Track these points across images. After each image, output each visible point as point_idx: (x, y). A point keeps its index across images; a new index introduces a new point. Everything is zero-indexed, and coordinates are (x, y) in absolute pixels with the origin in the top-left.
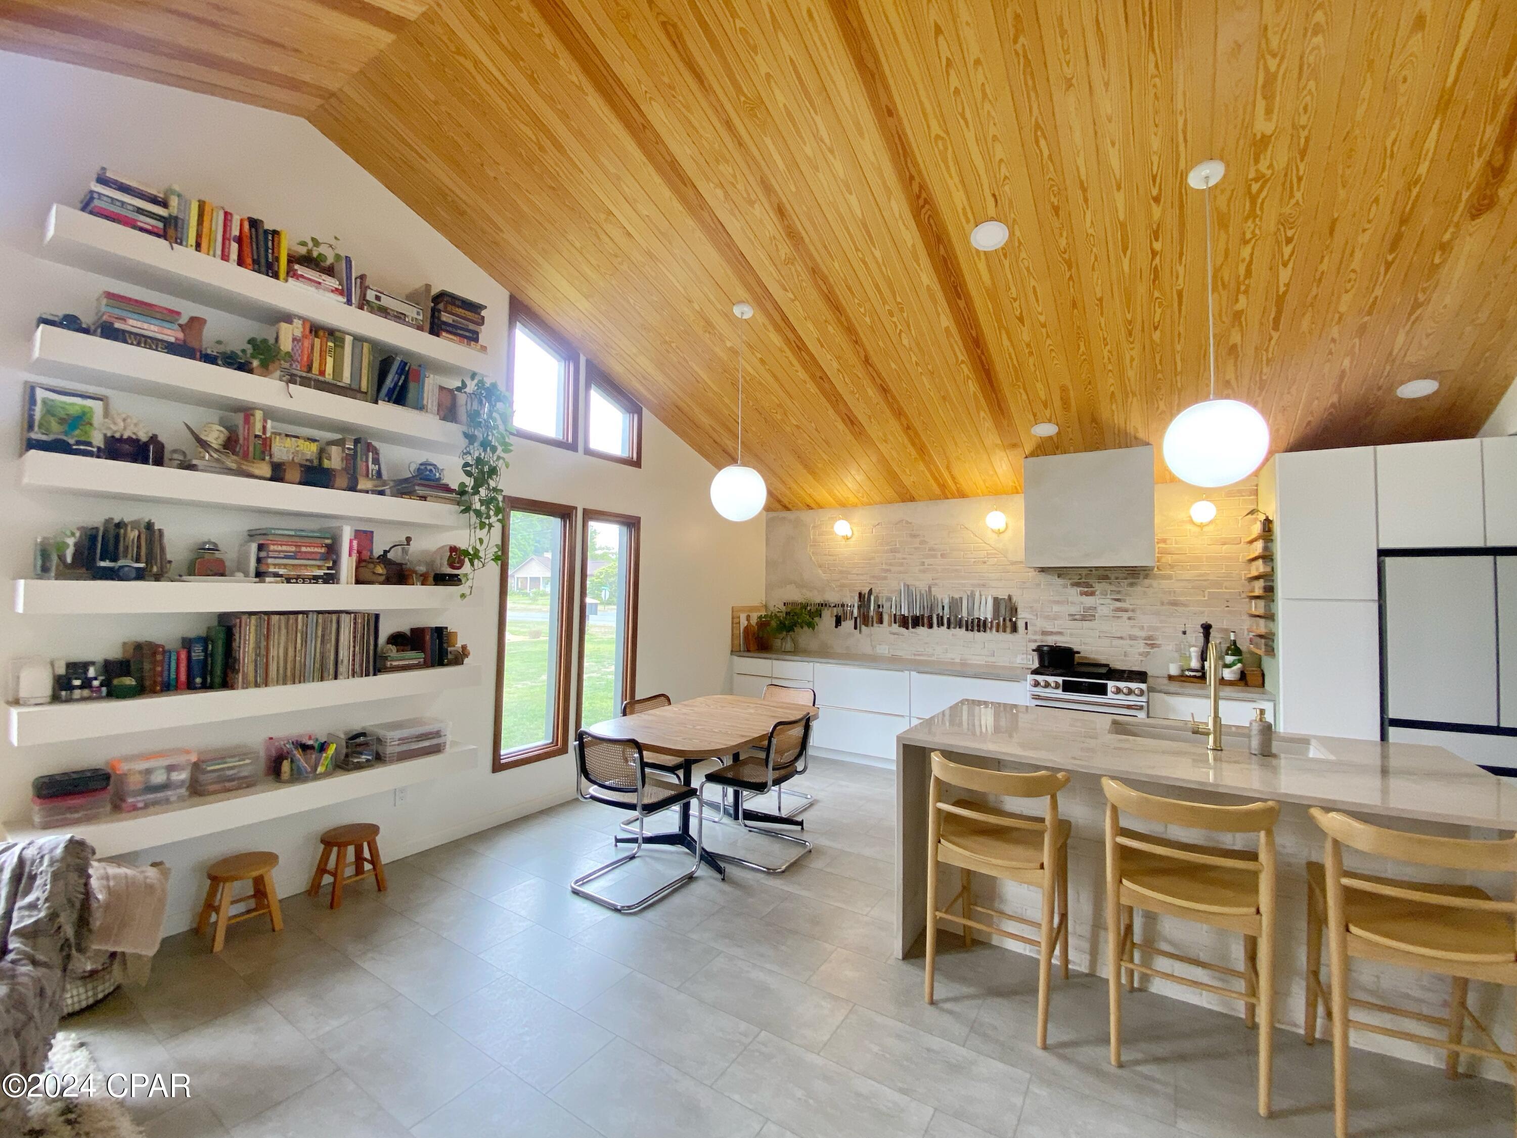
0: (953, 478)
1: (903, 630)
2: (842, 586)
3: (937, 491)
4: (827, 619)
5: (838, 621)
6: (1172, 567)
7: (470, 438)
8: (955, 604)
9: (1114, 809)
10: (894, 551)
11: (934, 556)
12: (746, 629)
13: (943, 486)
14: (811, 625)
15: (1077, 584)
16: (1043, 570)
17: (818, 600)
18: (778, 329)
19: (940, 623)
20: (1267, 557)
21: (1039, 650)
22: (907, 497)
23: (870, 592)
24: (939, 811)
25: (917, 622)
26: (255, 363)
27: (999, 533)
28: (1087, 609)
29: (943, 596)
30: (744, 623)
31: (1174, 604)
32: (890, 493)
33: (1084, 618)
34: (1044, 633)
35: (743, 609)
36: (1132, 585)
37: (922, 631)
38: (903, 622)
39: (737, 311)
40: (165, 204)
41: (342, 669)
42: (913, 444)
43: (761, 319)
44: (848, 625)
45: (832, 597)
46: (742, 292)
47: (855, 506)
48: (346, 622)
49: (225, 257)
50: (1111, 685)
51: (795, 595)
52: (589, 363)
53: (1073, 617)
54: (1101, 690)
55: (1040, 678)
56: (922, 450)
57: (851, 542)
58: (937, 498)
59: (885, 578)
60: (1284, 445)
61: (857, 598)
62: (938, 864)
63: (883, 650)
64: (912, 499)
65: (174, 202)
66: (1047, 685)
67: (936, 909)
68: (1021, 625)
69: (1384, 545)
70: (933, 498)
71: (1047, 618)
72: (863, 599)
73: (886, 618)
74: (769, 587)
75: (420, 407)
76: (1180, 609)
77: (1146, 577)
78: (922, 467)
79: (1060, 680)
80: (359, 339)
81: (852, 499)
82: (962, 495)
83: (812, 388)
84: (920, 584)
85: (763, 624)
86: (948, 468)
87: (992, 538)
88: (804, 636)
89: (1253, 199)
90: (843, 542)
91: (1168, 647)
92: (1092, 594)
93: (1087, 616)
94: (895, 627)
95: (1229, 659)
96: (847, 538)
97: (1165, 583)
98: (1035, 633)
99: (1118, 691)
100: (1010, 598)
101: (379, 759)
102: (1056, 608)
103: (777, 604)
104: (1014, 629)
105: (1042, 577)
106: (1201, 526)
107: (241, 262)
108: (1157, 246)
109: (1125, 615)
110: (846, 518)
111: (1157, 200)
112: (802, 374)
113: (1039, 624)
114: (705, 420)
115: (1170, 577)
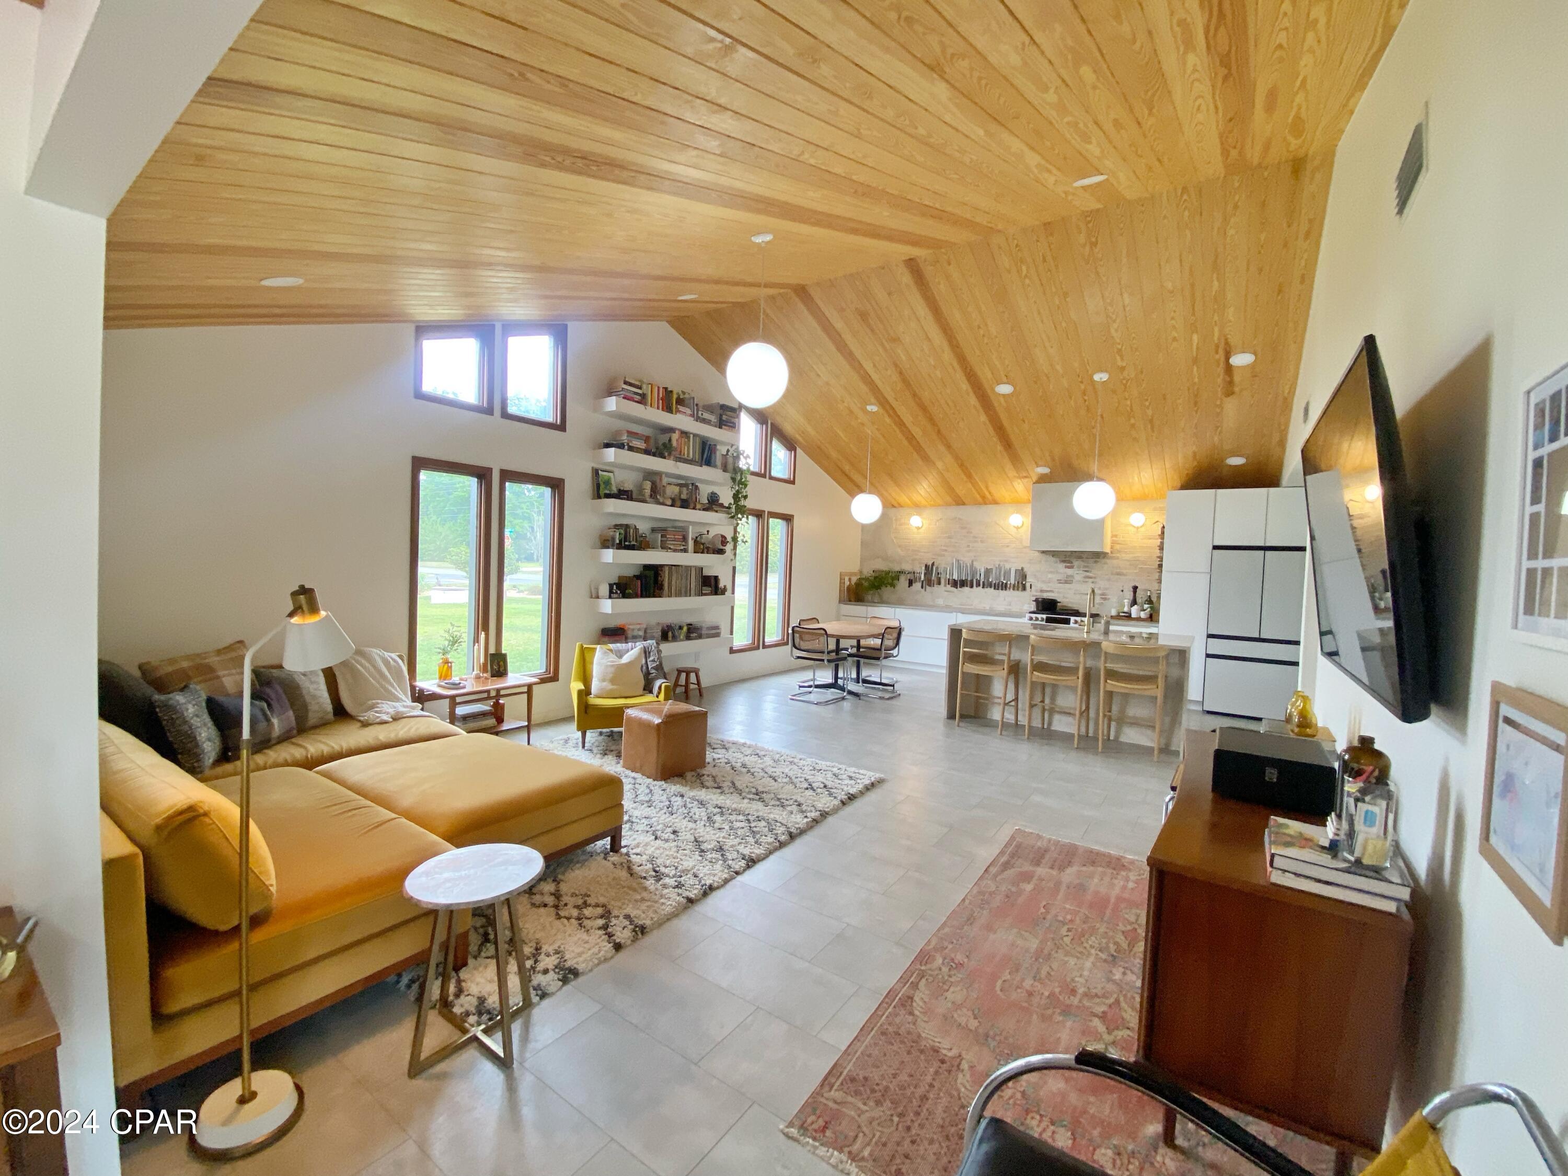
0: (990, 493)
1: (954, 589)
2: (913, 560)
3: (980, 499)
4: (903, 581)
5: (911, 583)
6: (1119, 552)
7: (733, 479)
8: (988, 572)
10: (949, 537)
11: (976, 542)
12: (849, 588)
13: (984, 497)
14: (893, 585)
15: (1064, 561)
16: (1043, 552)
17: (897, 569)
18: (890, 416)
19: (978, 585)
20: (1161, 548)
21: (1036, 601)
22: (959, 502)
23: (933, 564)
24: (964, 652)
25: (963, 584)
26: (666, 454)
27: (1017, 528)
28: (1068, 576)
29: (981, 567)
30: (847, 583)
31: (1118, 574)
32: (948, 499)
33: (1066, 582)
34: (1042, 591)
35: (846, 574)
36: (1096, 562)
37: (966, 589)
38: (955, 584)
39: (869, 408)
40: (640, 388)
41: (693, 592)
42: (965, 474)
43: (881, 411)
44: (917, 586)
45: (907, 567)
46: (873, 400)
47: (925, 507)
48: (693, 570)
49: (658, 408)
50: (1073, 619)
51: (881, 566)
52: (772, 424)
53: (1059, 581)
54: (1067, 622)
55: (1034, 616)
56: (969, 476)
57: (921, 531)
58: (980, 504)
59: (944, 555)
60: (1179, 485)
61: (924, 568)
62: (963, 673)
63: (940, 602)
64: (964, 504)
65: (644, 386)
66: (1037, 619)
67: (962, 690)
68: (1028, 586)
69: (1217, 543)
70: (976, 503)
71: (1043, 582)
72: (928, 569)
73: (943, 581)
74: (863, 560)
75: (715, 466)
76: (1122, 577)
77: (1104, 558)
78: (970, 485)
79: (1044, 616)
80: (695, 435)
81: (924, 502)
82: (995, 502)
83: (905, 443)
84: (966, 559)
85: (859, 584)
86: (987, 488)
87: (1013, 531)
88: (886, 591)
89: (1125, 385)
90: (915, 530)
91: (1114, 600)
92: (1072, 567)
93: (1068, 581)
94: (949, 586)
95: (1146, 606)
96: (918, 528)
97: (1115, 562)
98: (1036, 591)
99: (1076, 622)
100: (1022, 569)
101: (700, 637)
102: (1050, 576)
103: (868, 572)
104: (1024, 589)
105: (1044, 557)
106: (1138, 528)
107: (663, 410)
108: (1086, 398)
109: (1091, 580)
110: (919, 514)
111: (1082, 382)
112: (900, 436)
113: (1038, 585)
114: (834, 454)
115: (1118, 558)
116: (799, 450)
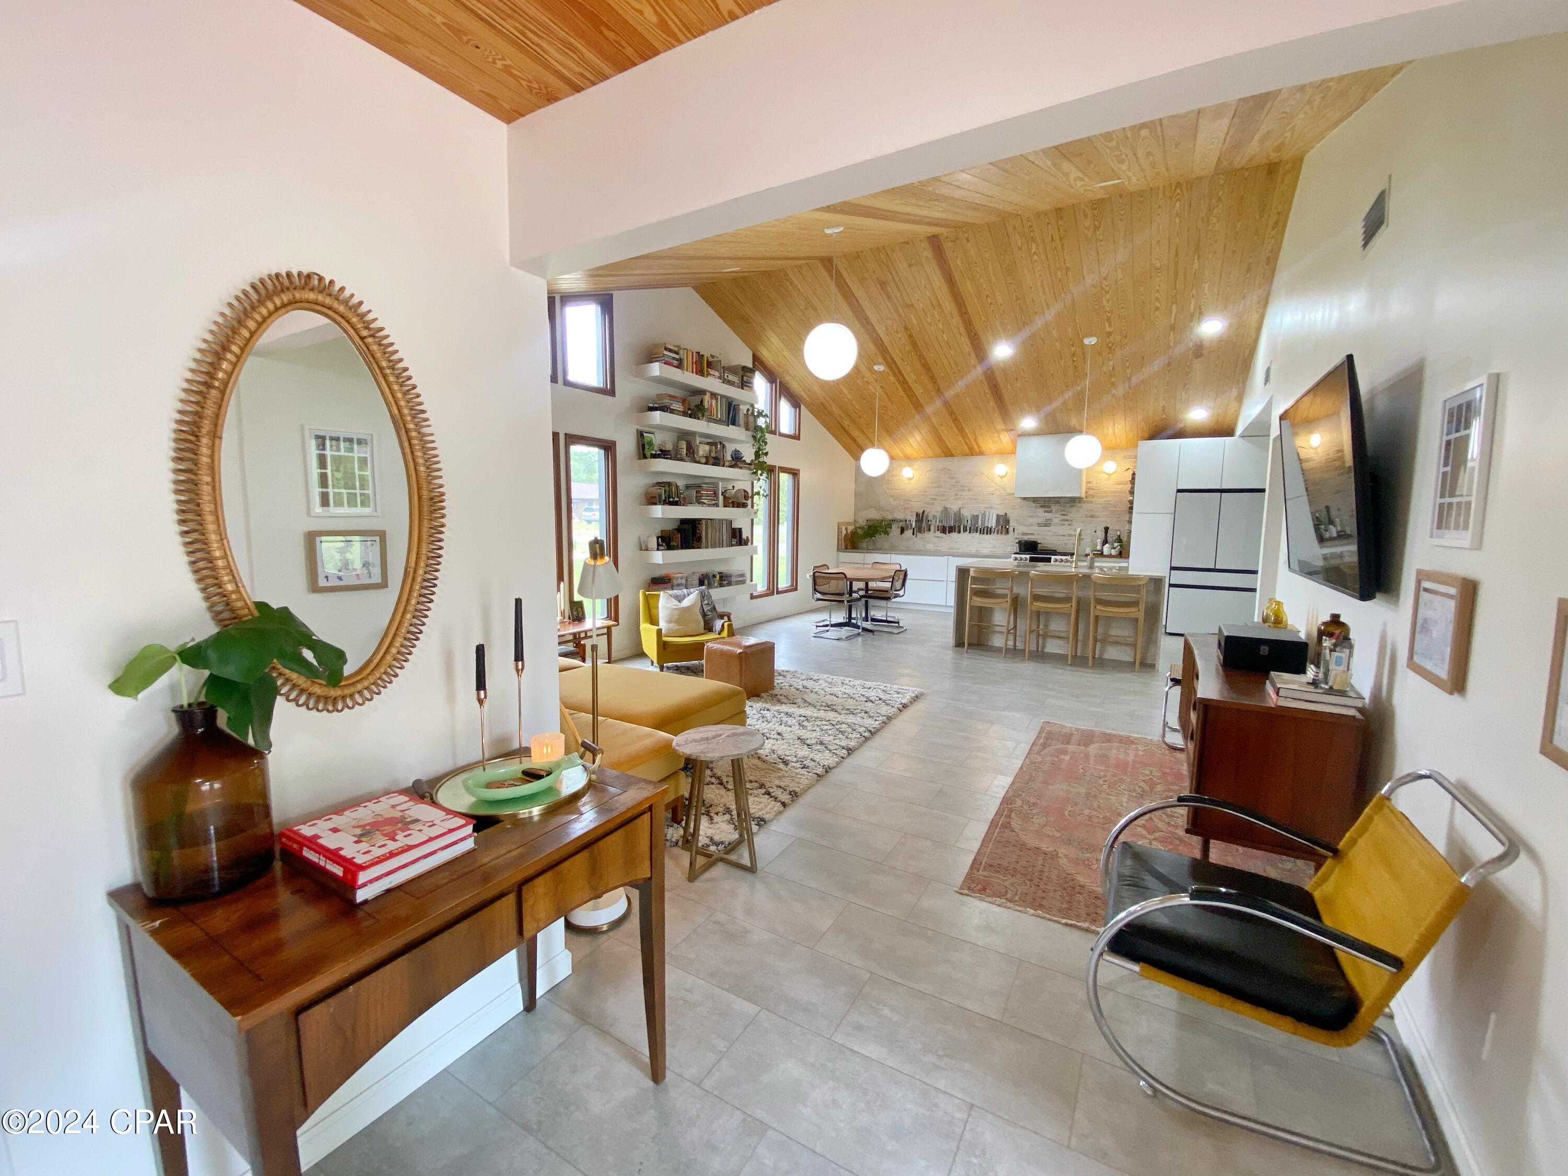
0: (978, 445)
1: (943, 535)
2: (905, 509)
3: (967, 450)
4: (895, 530)
5: (902, 530)
6: (1093, 496)
7: (754, 437)
8: (975, 518)
9: (1032, 580)
10: (938, 487)
11: (963, 490)
12: (846, 536)
13: (971, 449)
14: (887, 533)
15: (1042, 507)
16: (1025, 498)
17: (890, 518)
18: (894, 375)
19: (965, 530)
20: (1132, 492)
21: (1020, 543)
22: (948, 453)
23: (923, 512)
24: (971, 588)
25: (951, 530)
26: (700, 415)
27: (1002, 477)
28: (1047, 520)
29: (967, 513)
30: (844, 532)
31: (1092, 516)
32: (938, 451)
33: (1045, 525)
34: (1024, 534)
35: (843, 524)
36: (1072, 506)
37: (954, 535)
38: (944, 530)
39: (876, 368)
40: (677, 353)
41: (724, 543)
42: (957, 428)
43: (887, 370)
44: (908, 533)
45: (899, 516)
46: (881, 360)
47: (915, 459)
48: (724, 522)
49: (693, 372)
50: (1053, 557)
51: (874, 515)
52: (780, 382)
53: (1039, 525)
54: (1049, 560)
55: (1018, 556)
56: (961, 430)
57: (912, 481)
58: (967, 455)
59: (933, 504)
60: (1147, 436)
61: (915, 516)
62: (971, 607)
63: (930, 547)
64: (952, 455)
65: (681, 352)
66: (1021, 559)
67: (970, 621)
68: (1011, 530)
69: (1180, 487)
70: (965, 455)
71: (1026, 525)
72: (920, 517)
73: (932, 528)
74: (857, 510)
75: (739, 426)
76: (1095, 519)
77: (1080, 502)
78: (961, 439)
79: (1028, 556)
80: (722, 396)
81: (915, 455)
82: (981, 453)
83: (906, 399)
84: (954, 507)
85: (854, 533)
86: (976, 440)
87: (998, 480)
88: (880, 539)
89: (1110, 348)
90: (907, 481)
91: (1087, 540)
92: (1051, 512)
93: (1047, 524)
94: (938, 533)
95: (1116, 544)
96: (910, 479)
97: (1088, 506)
98: (1019, 534)
99: (1056, 560)
100: (1006, 514)
101: (729, 584)
102: (1031, 520)
103: (862, 522)
104: (1007, 532)
105: (1027, 503)
106: (1109, 475)
107: (697, 374)
108: (1074, 359)
109: (1067, 523)
110: (909, 466)
111: (1072, 345)
112: (902, 394)
113: (1021, 529)
114: (835, 410)
115: (1091, 502)
116: (803, 407)
